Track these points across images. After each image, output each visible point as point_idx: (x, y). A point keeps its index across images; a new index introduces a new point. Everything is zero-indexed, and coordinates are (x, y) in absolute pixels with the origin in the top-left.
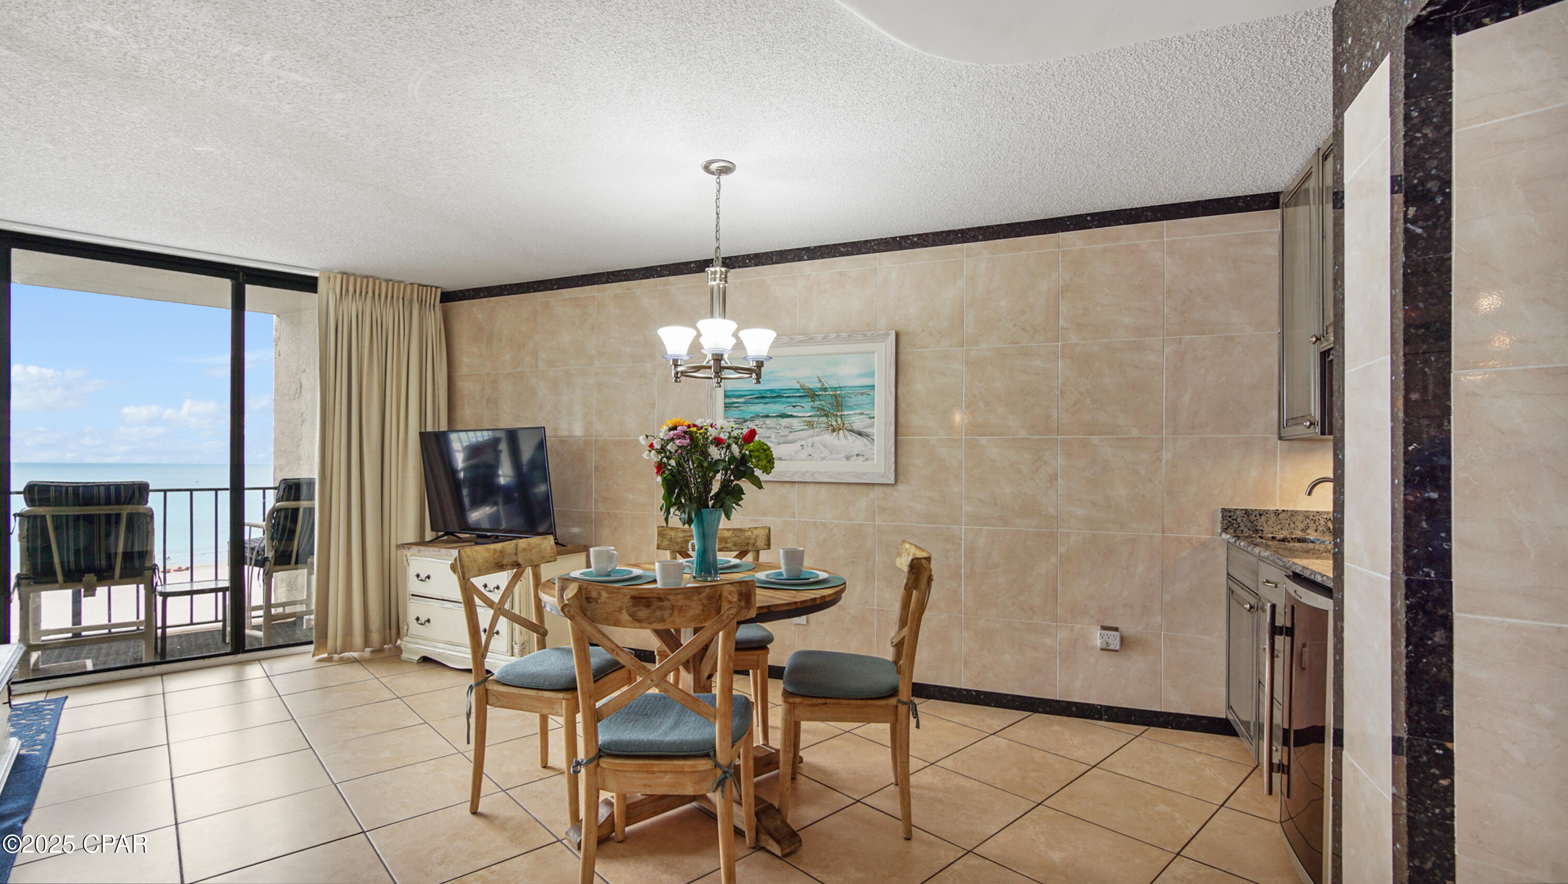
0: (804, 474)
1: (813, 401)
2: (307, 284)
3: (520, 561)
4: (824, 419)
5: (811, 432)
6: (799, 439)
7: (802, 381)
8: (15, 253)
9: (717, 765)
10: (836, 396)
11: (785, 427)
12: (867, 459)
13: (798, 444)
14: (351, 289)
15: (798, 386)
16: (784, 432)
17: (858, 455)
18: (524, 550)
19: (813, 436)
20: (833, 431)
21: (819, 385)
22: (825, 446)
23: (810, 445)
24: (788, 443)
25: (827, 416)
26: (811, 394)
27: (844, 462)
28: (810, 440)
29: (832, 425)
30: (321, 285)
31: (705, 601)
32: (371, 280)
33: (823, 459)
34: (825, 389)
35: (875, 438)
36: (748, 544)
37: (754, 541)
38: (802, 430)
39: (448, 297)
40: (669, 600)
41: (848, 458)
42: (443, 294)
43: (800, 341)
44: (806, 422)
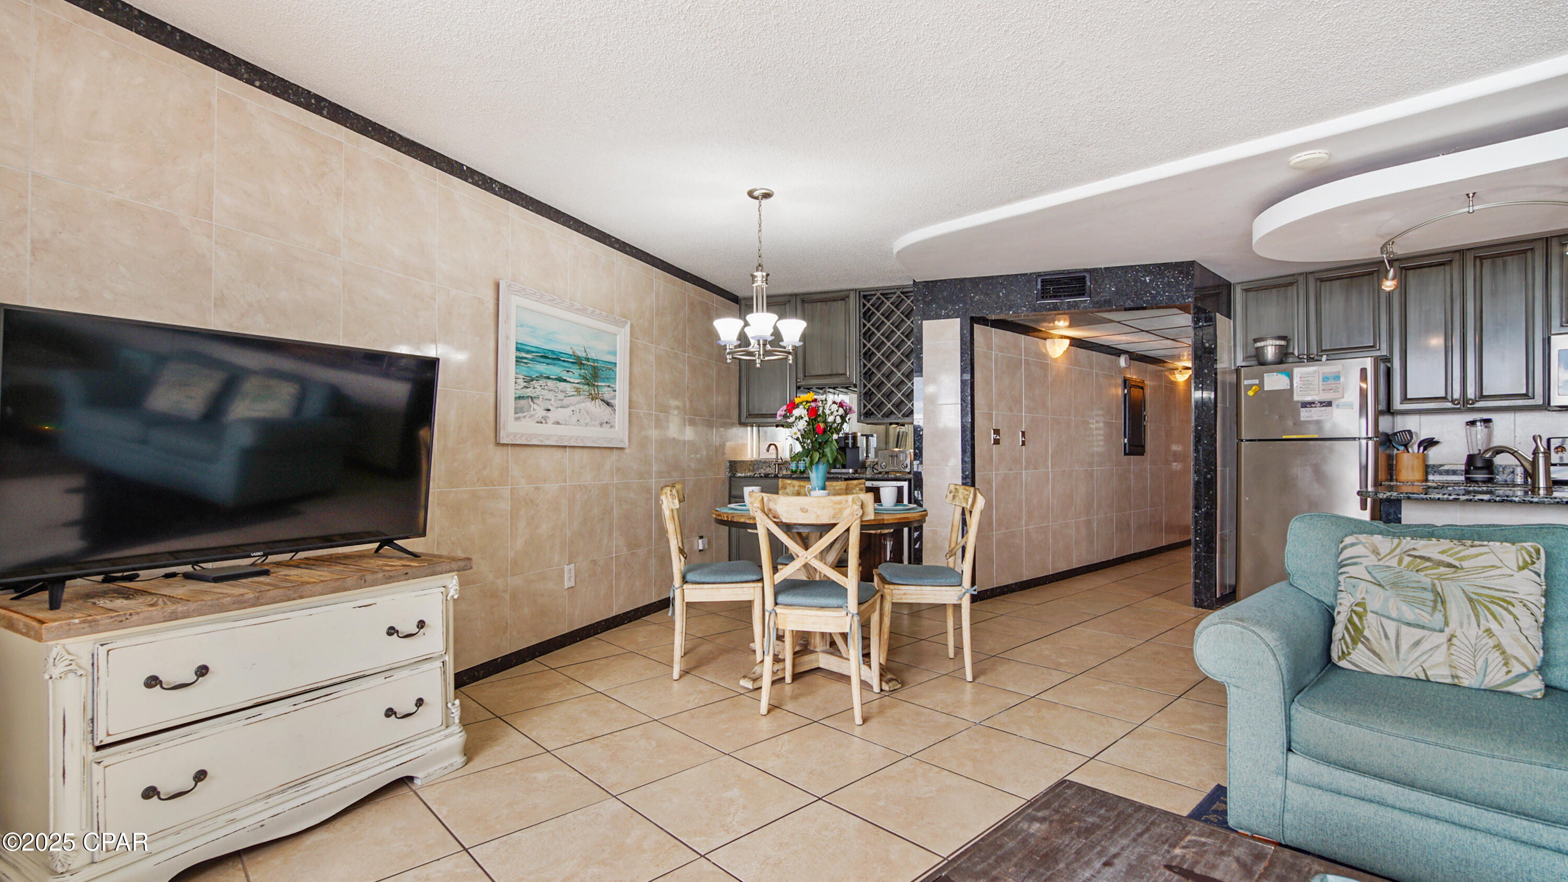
0: (577, 438)
1: (580, 369)
4: (586, 387)
5: (578, 398)
6: (571, 404)
7: (575, 348)
10: (594, 368)
11: (561, 391)
12: (611, 427)
13: (569, 410)
15: (571, 352)
16: (561, 396)
17: (607, 423)
19: (579, 403)
20: (592, 399)
21: (584, 355)
22: (587, 412)
23: (578, 410)
24: (564, 407)
25: (588, 384)
26: (579, 362)
27: (599, 429)
28: (578, 406)
29: (591, 394)
33: (587, 424)
34: (588, 359)
35: (616, 409)
38: (573, 396)
41: (601, 425)
43: (578, 309)
44: (575, 388)
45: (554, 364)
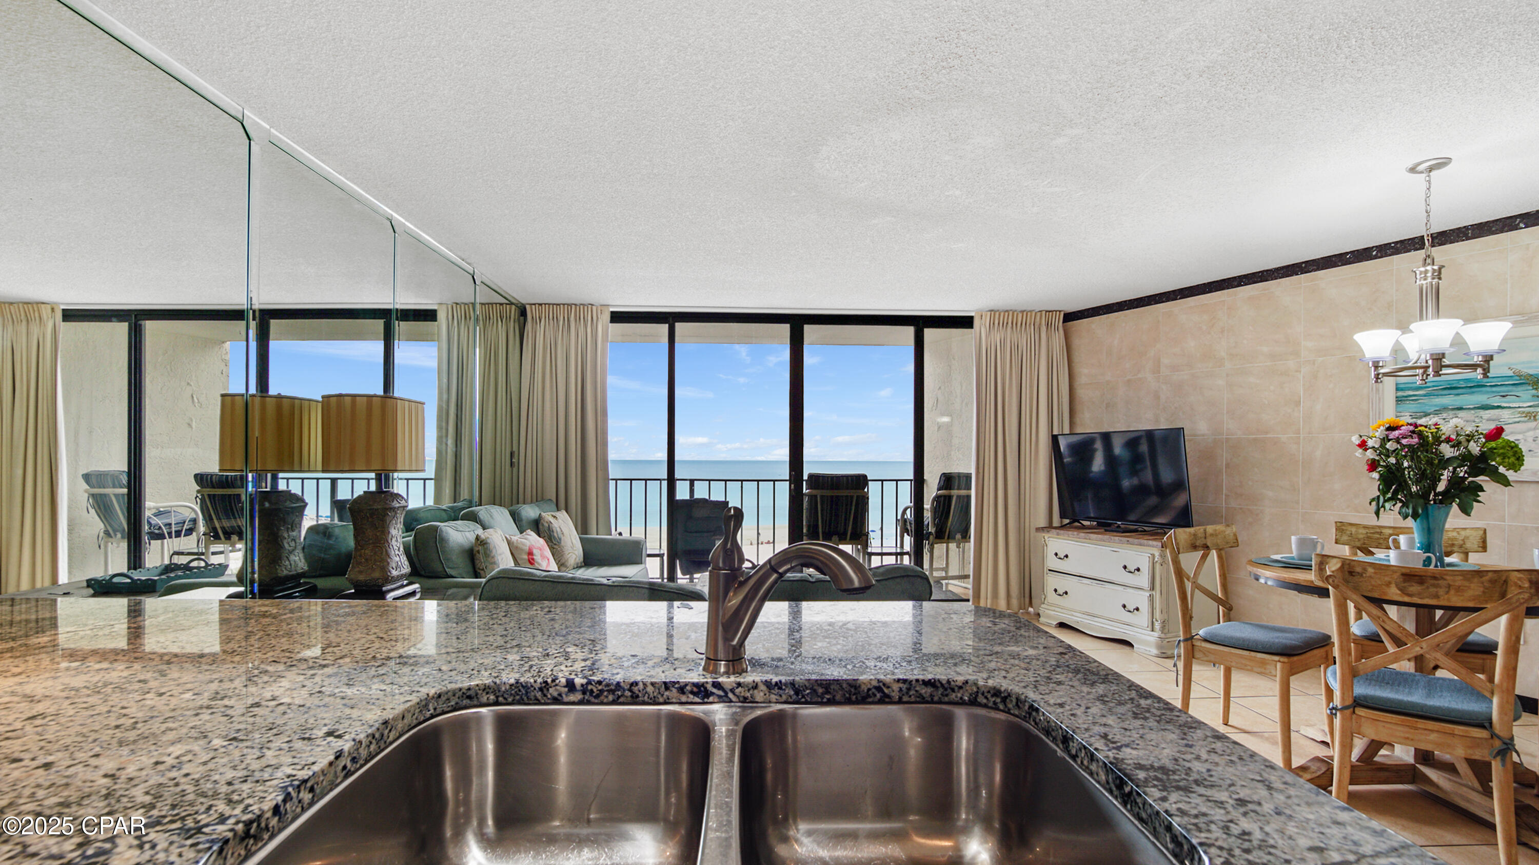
2: (966, 322)
3: (1209, 544)
7: (1519, 367)
8: (807, 328)
9: (1493, 735)
11: (1488, 420)
14: (996, 322)
15: (1510, 373)
18: (1211, 535)
26: (1530, 381)
30: (976, 322)
31: (1487, 585)
36: (1453, 545)
37: (1461, 542)
38: (1515, 423)
39: (1070, 317)
40: (1445, 579)
42: (1065, 315)
44: (1523, 412)
45: (1473, 393)
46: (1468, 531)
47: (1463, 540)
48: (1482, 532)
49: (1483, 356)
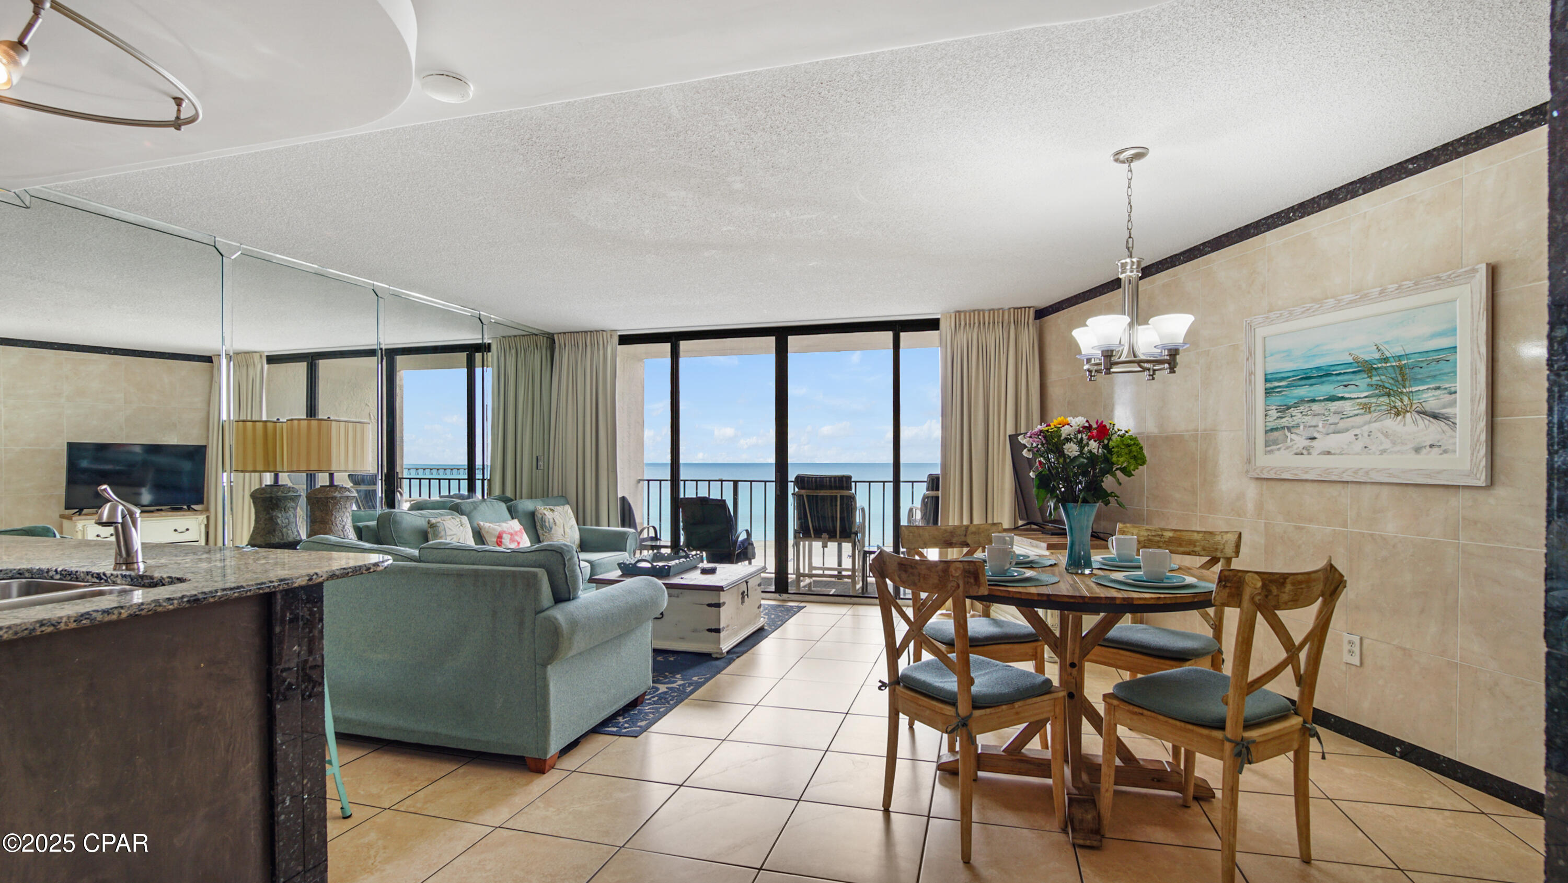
0: (1356, 472)
1: (1370, 377)
2: (934, 324)
4: (1385, 399)
5: (1367, 417)
6: (1353, 427)
8: (790, 339)
10: (1401, 368)
11: (1335, 413)
12: (1445, 451)
13: (1349, 436)
14: (962, 323)
15: (1350, 360)
16: (1333, 419)
17: (1431, 446)
18: (973, 533)
19: (1370, 422)
20: (1398, 414)
21: (1377, 356)
22: (1386, 435)
23: (1366, 435)
24: (1338, 432)
25: (1389, 395)
26: (1366, 368)
27: (1412, 455)
28: (1366, 428)
29: (1395, 407)
30: (942, 324)
32: (976, 313)
33: (1383, 452)
34: (1386, 360)
35: (1457, 421)
36: (1217, 549)
37: (1222, 547)
38: (1357, 415)
41: (1417, 450)
43: (1351, 302)
44: (1361, 404)
45: (1322, 383)
46: (1229, 535)
47: (1224, 544)
48: (1236, 536)
49: (1170, 350)
